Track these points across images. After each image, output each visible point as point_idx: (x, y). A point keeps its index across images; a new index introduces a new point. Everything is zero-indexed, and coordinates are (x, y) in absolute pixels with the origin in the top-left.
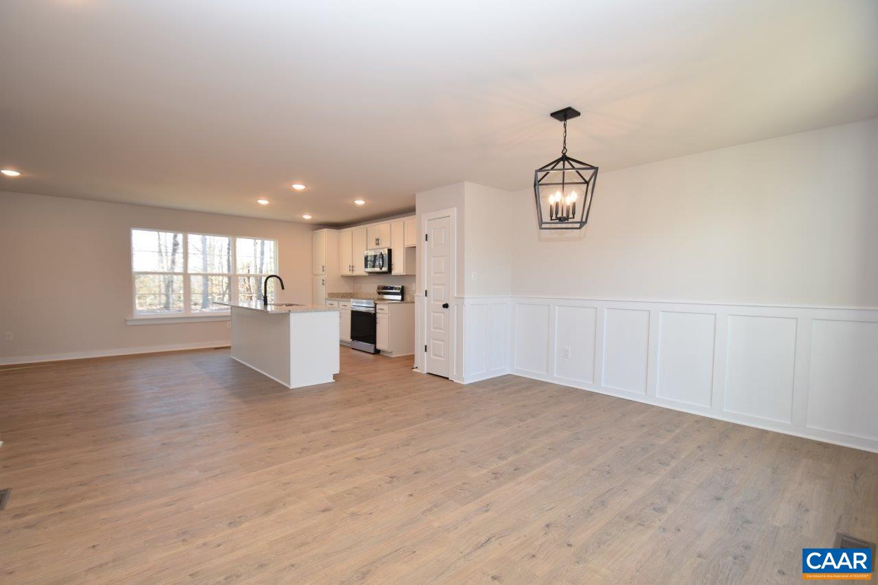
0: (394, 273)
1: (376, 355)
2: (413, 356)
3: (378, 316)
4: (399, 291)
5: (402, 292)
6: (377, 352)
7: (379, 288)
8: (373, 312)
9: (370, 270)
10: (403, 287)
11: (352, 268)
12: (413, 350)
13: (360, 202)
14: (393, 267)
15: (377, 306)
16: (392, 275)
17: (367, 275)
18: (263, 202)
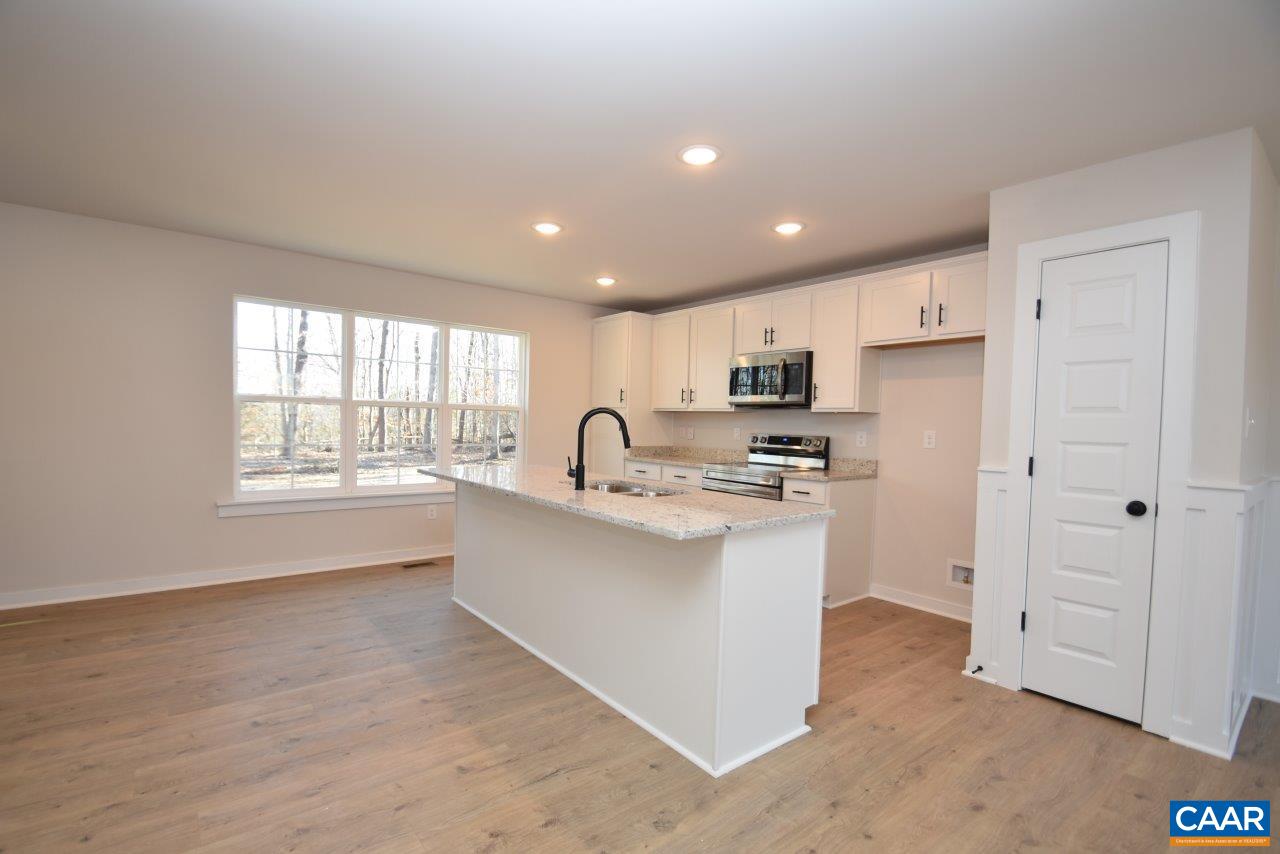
0: (815, 407)
4: (819, 449)
5: (824, 454)
7: (756, 439)
9: (739, 399)
10: (828, 440)
11: (689, 395)
13: (789, 229)
14: (817, 392)
15: (787, 483)
16: (813, 410)
17: (733, 410)
18: (547, 229)
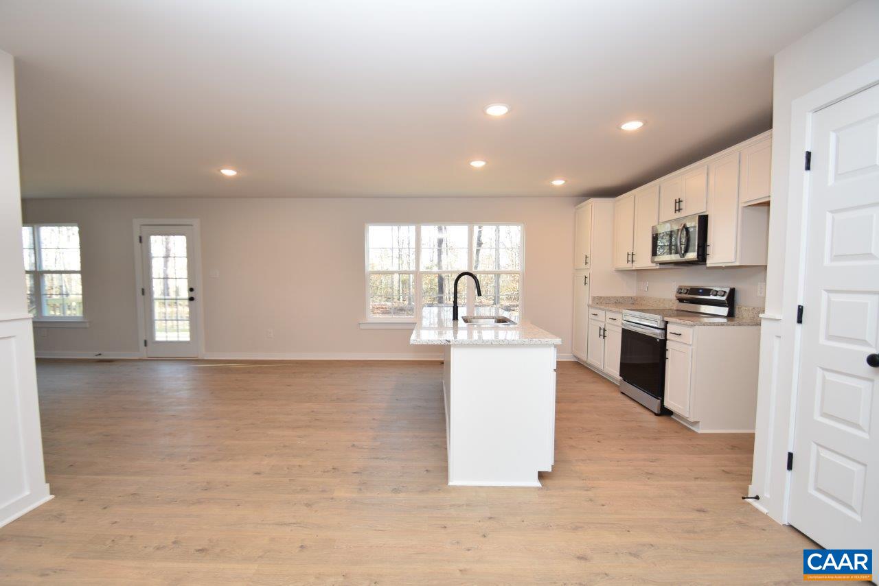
0: (711, 262)
1: (660, 418)
2: (751, 437)
3: (669, 345)
4: (724, 298)
5: (731, 301)
6: (665, 412)
7: (680, 291)
8: (661, 337)
10: (733, 291)
11: (631, 257)
12: (753, 424)
13: (632, 126)
14: (710, 250)
15: (668, 325)
16: (708, 265)
17: (658, 268)
18: (478, 164)
